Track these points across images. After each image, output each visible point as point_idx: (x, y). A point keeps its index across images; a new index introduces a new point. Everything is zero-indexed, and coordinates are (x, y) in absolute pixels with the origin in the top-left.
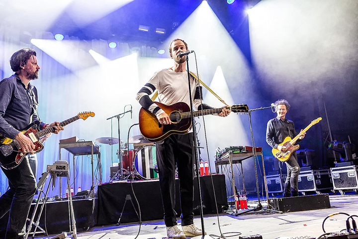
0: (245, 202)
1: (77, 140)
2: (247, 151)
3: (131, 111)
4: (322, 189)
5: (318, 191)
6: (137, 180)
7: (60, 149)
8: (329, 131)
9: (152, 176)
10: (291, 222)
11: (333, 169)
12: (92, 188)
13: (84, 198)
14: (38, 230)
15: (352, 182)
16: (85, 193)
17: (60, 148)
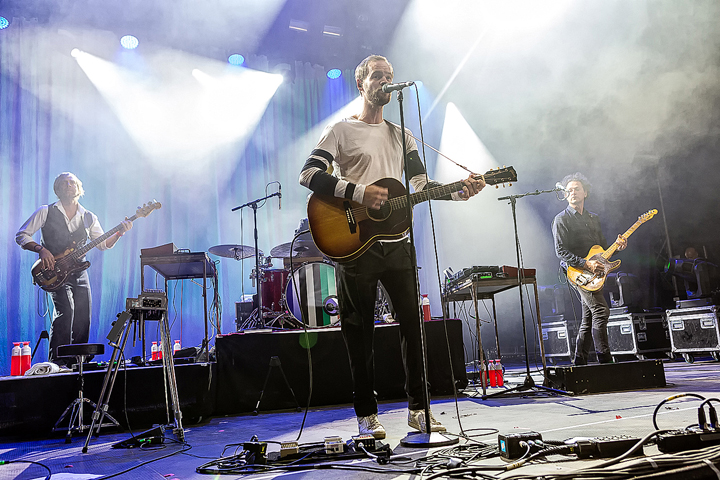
0: (499, 374)
1: (175, 250)
2: (506, 275)
3: (279, 194)
4: (650, 351)
5: (640, 354)
6: (292, 328)
7: (142, 268)
8: (665, 237)
9: (320, 323)
10: (592, 412)
11: (671, 311)
12: (205, 344)
13: (192, 361)
14: (106, 420)
15: (709, 337)
16: (191, 352)
17: (142, 265)
